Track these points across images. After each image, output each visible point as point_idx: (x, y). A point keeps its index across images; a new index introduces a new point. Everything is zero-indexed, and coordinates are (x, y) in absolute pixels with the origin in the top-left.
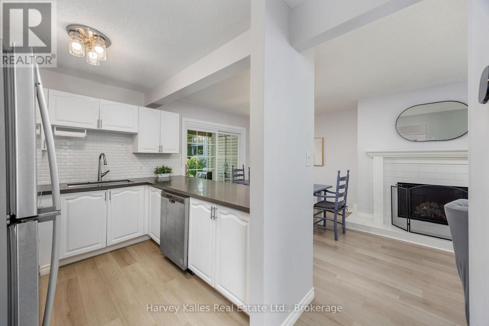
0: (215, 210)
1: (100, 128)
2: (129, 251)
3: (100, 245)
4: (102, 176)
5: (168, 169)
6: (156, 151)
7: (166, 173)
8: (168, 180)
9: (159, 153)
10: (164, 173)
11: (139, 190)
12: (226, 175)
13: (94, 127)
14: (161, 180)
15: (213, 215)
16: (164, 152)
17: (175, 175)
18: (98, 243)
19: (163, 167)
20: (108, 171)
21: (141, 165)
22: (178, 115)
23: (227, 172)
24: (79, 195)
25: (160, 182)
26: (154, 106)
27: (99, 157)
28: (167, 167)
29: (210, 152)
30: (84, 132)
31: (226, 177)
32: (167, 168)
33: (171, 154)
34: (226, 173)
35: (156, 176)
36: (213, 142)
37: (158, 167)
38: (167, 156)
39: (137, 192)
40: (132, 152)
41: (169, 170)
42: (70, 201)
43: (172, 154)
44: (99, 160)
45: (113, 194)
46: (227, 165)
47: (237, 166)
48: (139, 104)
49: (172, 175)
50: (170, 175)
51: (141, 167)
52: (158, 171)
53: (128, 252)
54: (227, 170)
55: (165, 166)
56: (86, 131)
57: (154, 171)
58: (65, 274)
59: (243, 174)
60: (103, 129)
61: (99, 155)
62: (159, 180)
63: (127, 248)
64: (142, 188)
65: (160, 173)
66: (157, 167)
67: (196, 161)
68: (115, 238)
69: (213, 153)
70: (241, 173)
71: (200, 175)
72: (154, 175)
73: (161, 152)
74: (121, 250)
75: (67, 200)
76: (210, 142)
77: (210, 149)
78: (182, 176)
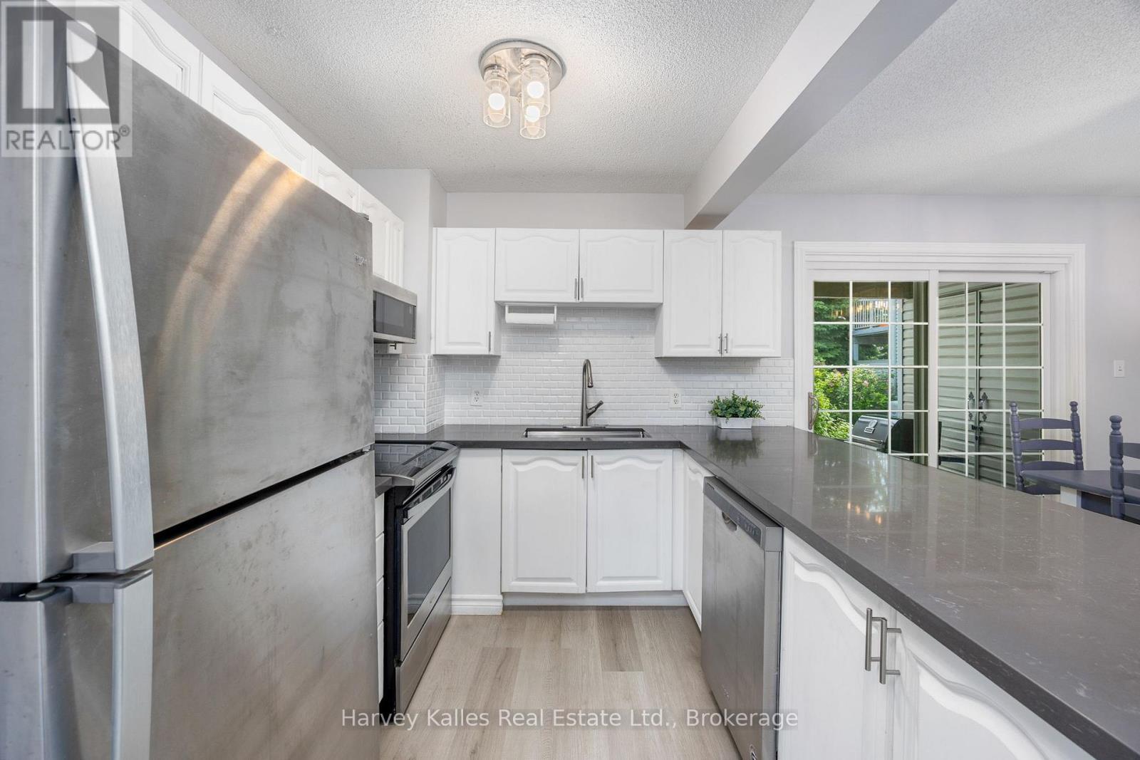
0: (890, 635)
1: (581, 300)
2: (634, 625)
3: (573, 584)
4: (589, 415)
5: (749, 405)
6: (713, 352)
7: (743, 416)
8: (749, 437)
9: (719, 355)
10: (735, 415)
11: (661, 462)
12: (982, 435)
13: (569, 298)
14: (727, 437)
15: (876, 653)
16: (734, 352)
17: (772, 424)
18: (569, 579)
19: (735, 399)
20: (600, 404)
21: (677, 391)
22: (776, 235)
23: (984, 425)
24: (533, 457)
25: (724, 442)
26: (704, 221)
27: (582, 368)
28: (745, 400)
29: (910, 352)
30: (553, 313)
31: (979, 442)
32: (744, 403)
33: (756, 359)
34: (981, 429)
35: (715, 424)
36: (921, 312)
37: (718, 397)
38: (744, 364)
39: (655, 467)
40: (654, 355)
41: (751, 409)
42: (520, 468)
43: (762, 361)
44: (582, 375)
45: (599, 464)
46: (985, 397)
47: (1039, 405)
48: (664, 223)
49: (758, 422)
50: (753, 421)
51: (676, 395)
52: (717, 411)
53: (632, 625)
54: (985, 417)
55: (741, 395)
56: (555, 310)
57: (710, 410)
58: (508, 629)
59: (1070, 439)
60: (585, 300)
61: (583, 365)
62: (722, 436)
63: (632, 612)
64: (667, 455)
65: (724, 416)
66: (716, 398)
67: (863, 378)
68: (605, 578)
69: (921, 353)
70: (1065, 435)
71: (871, 426)
72: (708, 421)
73: (725, 355)
74: (619, 611)
75: (515, 463)
76: (910, 315)
77: (910, 342)
78: (794, 428)
